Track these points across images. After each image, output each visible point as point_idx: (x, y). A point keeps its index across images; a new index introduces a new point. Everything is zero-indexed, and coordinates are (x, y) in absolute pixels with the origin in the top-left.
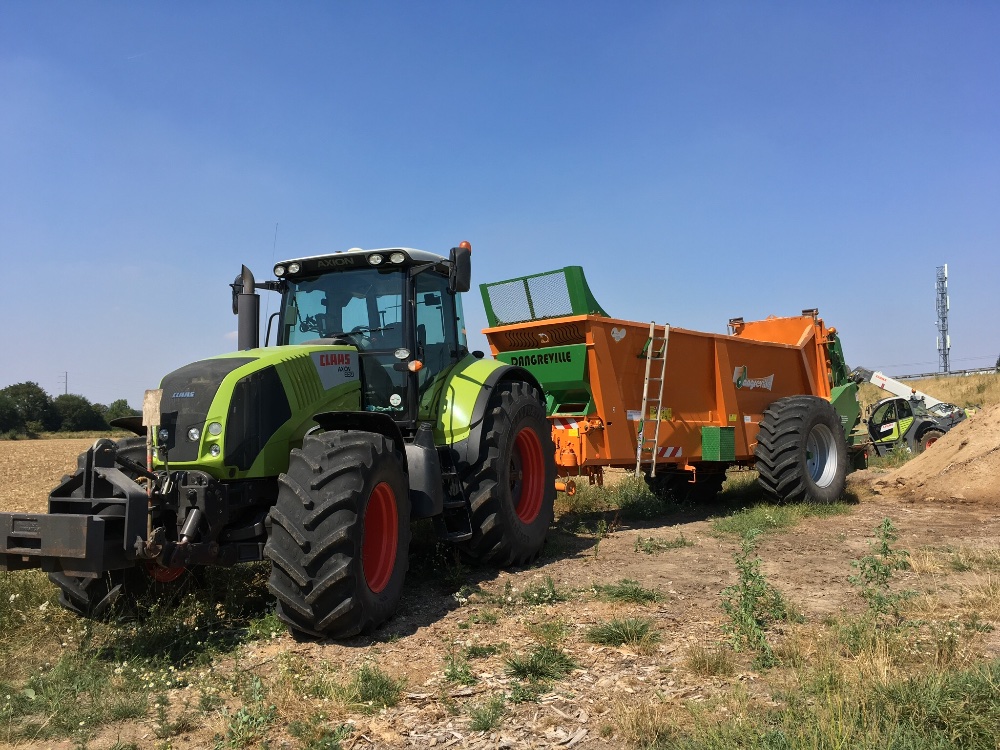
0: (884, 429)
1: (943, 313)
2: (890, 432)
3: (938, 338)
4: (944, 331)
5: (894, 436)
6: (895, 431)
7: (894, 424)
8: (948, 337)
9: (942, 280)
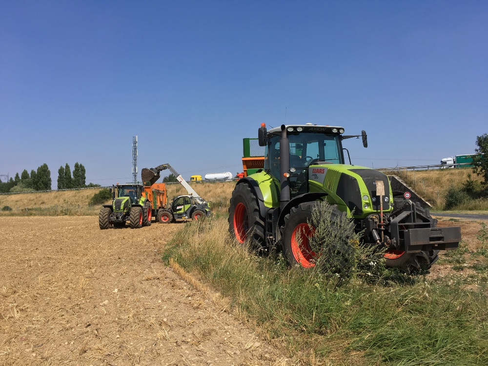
0: (178, 208)
1: (135, 157)
2: (180, 209)
3: (133, 168)
4: (135, 165)
5: (182, 211)
6: (183, 210)
7: (183, 206)
8: (137, 168)
9: (135, 143)
